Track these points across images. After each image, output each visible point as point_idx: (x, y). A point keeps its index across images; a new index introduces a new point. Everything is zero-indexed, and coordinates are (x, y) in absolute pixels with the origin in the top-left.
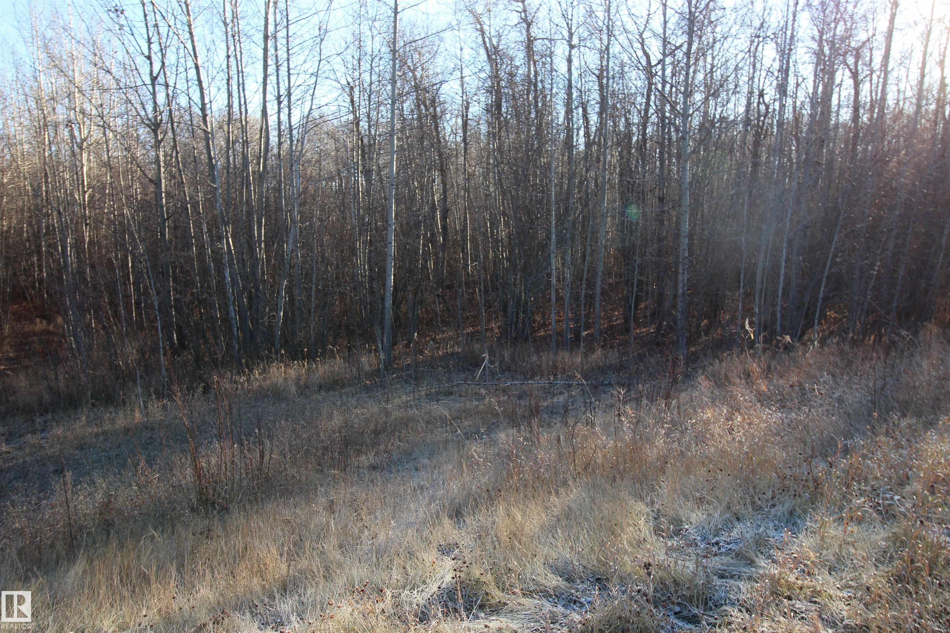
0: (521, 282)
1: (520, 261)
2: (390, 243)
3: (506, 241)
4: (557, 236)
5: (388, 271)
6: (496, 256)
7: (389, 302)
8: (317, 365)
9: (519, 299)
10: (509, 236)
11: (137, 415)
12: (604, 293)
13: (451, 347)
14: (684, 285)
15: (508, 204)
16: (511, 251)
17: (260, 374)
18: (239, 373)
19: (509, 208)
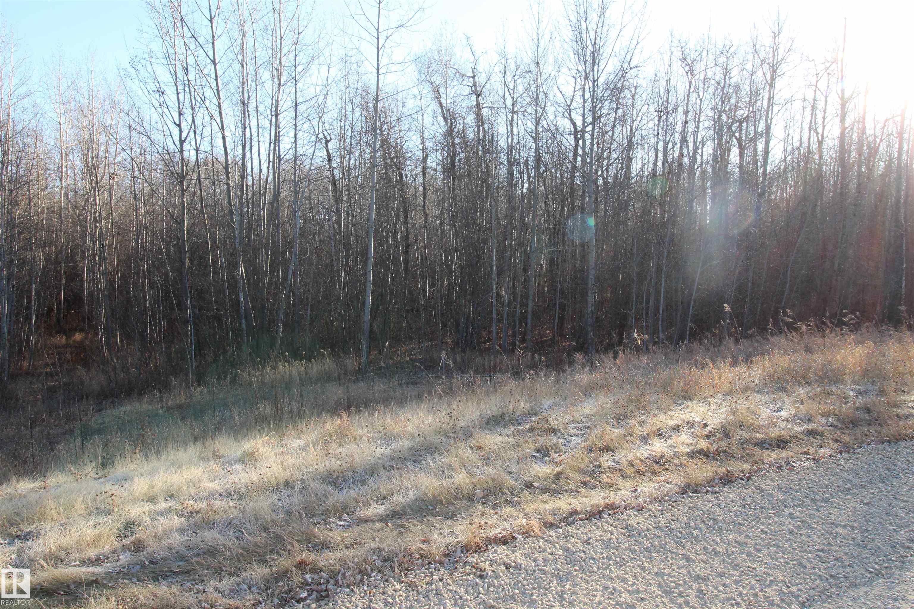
0: (470, 303)
1: (469, 287)
2: (370, 272)
3: (458, 272)
4: (497, 268)
5: (367, 293)
6: (450, 284)
7: (367, 317)
8: (312, 365)
9: (468, 317)
10: (462, 268)
11: (183, 398)
12: (534, 313)
13: (414, 355)
14: (592, 305)
15: (460, 242)
16: (463, 279)
17: (271, 370)
18: (254, 369)
19: (461, 245)
